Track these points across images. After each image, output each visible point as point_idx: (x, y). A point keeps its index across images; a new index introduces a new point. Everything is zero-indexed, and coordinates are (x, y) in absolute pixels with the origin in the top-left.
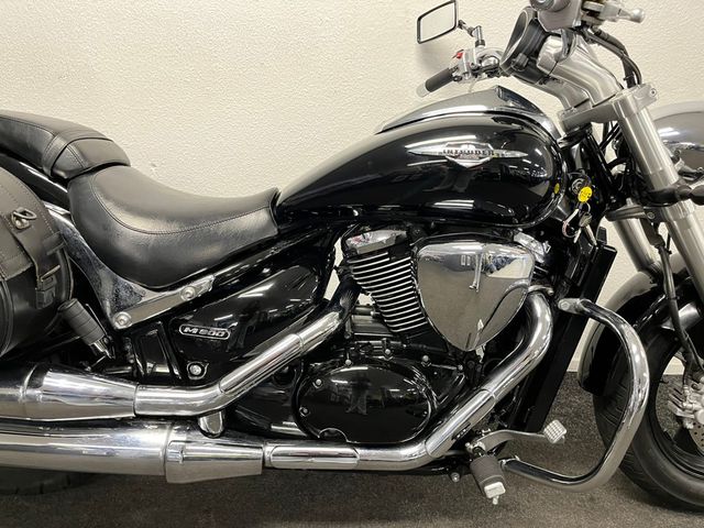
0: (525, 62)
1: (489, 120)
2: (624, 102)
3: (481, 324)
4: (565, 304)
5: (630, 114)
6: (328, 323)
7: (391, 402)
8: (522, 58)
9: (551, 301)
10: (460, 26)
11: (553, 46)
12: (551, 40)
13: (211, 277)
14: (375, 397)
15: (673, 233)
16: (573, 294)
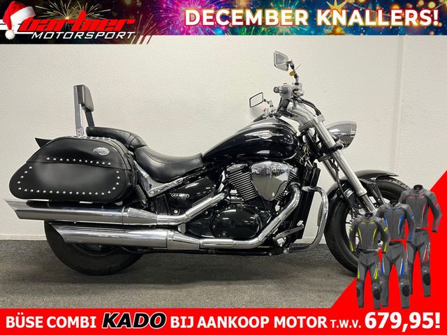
0: (283, 110)
1: (274, 126)
2: (314, 120)
3: (273, 194)
4: (305, 188)
5: (316, 124)
6: (220, 197)
7: (245, 226)
8: (282, 109)
9: (300, 188)
10: (265, 101)
11: (291, 104)
12: (290, 103)
13: (182, 179)
14: (238, 224)
15: (339, 164)
16: (307, 185)
